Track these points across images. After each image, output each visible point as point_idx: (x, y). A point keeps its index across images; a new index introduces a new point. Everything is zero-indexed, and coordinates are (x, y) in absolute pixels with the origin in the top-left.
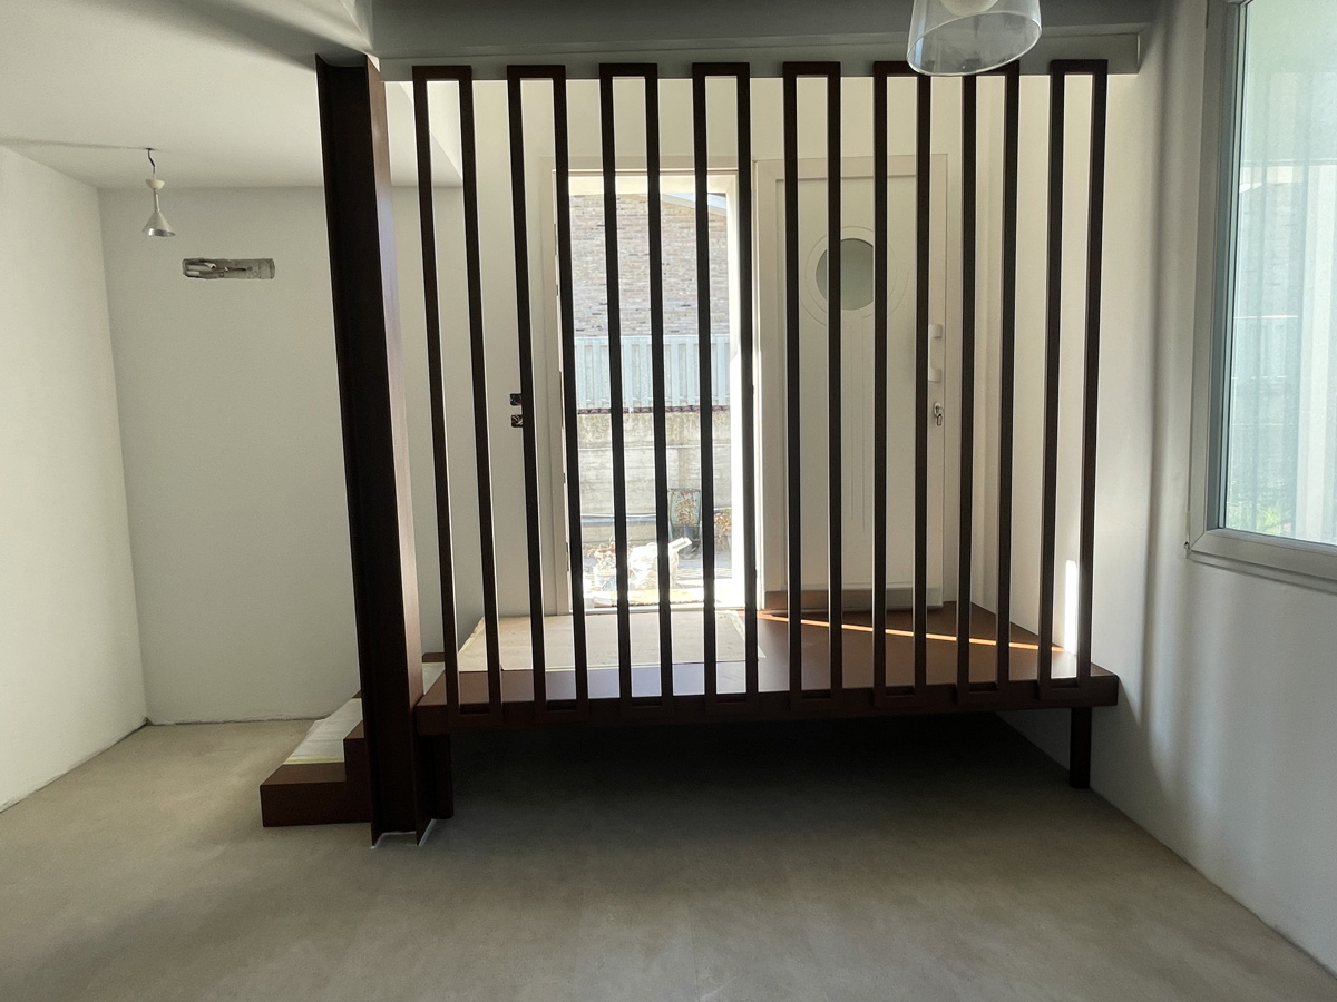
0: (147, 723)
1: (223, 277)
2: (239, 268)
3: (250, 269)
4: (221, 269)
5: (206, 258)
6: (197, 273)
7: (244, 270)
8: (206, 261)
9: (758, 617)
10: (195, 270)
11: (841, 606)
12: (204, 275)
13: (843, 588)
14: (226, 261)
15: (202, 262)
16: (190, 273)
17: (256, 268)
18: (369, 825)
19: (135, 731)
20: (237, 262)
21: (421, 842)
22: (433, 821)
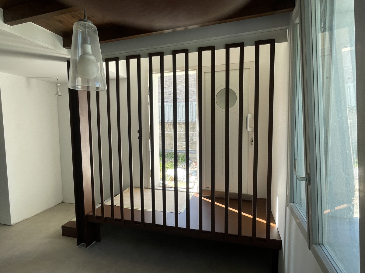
0: (63, 202)
19: (60, 203)
21: (87, 248)
22: (95, 242)
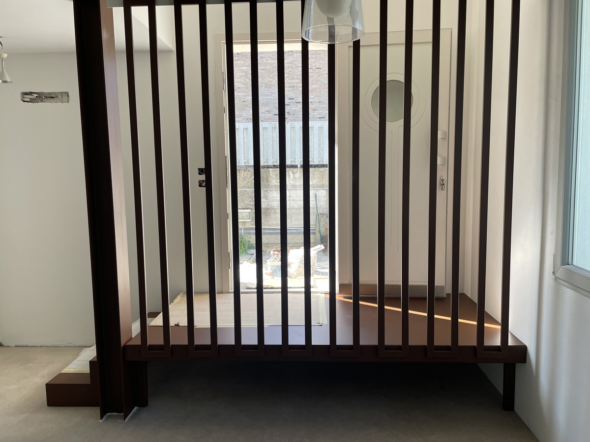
1: (42, 102)
2: (51, 97)
3: (57, 97)
4: (41, 97)
5: (33, 91)
6: (28, 100)
7: (53, 97)
8: (33, 93)
9: (336, 298)
10: (27, 98)
11: (383, 294)
12: (32, 101)
13: (385, 283)
14: (44, 93)
15: (31, 93)
16: (25, 99)
17: (60, 97)
18: (99, 408)
20: (50, 93)
21: (126, 420)
22: (136, 408)
